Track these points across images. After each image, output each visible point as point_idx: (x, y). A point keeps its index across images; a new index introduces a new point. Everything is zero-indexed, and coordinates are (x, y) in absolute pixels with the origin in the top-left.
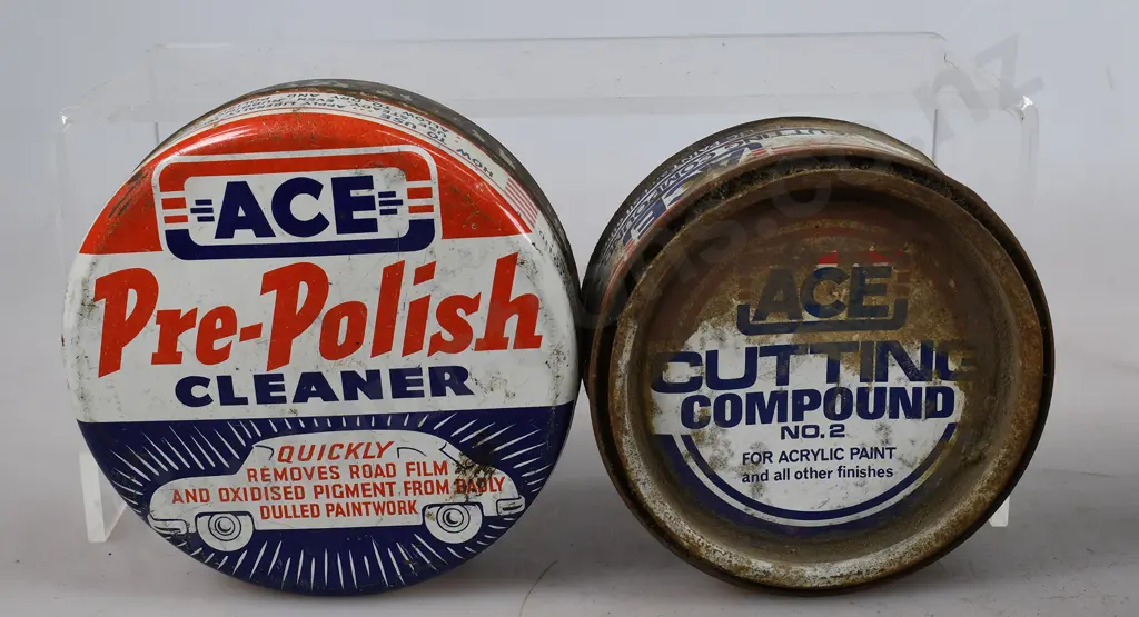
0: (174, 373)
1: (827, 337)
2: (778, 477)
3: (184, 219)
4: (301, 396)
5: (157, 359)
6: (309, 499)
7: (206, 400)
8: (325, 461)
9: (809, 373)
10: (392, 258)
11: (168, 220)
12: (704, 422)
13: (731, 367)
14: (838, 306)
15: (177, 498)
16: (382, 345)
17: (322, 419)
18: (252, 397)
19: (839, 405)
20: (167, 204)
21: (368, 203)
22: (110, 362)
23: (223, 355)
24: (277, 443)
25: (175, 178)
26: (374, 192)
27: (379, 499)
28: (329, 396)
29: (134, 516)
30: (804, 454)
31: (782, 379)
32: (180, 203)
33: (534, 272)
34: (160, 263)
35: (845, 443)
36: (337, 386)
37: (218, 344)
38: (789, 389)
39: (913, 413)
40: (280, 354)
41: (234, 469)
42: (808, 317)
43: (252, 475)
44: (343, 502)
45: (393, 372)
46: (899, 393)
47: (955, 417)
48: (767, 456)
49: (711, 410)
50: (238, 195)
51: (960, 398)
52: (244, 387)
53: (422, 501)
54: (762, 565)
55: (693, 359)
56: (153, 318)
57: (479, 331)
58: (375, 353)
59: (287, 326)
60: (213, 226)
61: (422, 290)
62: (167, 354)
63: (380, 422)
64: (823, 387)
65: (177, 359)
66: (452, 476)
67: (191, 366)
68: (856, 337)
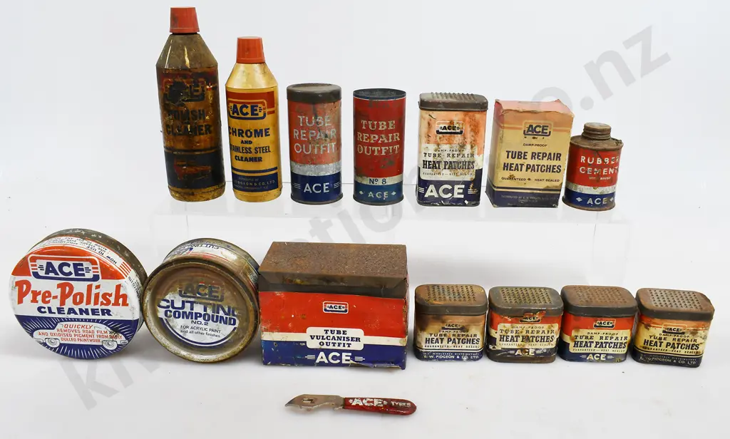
0: (37, 305)
1: (204, 301)
2: (190, 332)
3: (36, 269)
4: (69, 313)
5: (32, 301)
6: (73, 337)
7: (45, 312)
8: (76, 328)
9: (199, 309)
10: (89, 283)
11: (33, 269)
12: (170, 316)
13: (178, 304)
14: (206, 294)
15: (40, 334)
16: (88, 302)
17: (75, 319)
18: (57, 312)
19: (207, 318)
20: (32, 265)
21: (82, 270)
22: (20, 301)
23: (49, 302)
24: (64, 323)
25: (34, 259)
26: (84, 267)
27: (91, 338)
28: (76, 314)
29: (30, 337)
30: (197, 328)
31: (192, 309)
32: (36, 265)
33: (125, 289)
34: (31, 279)
35: (208, 327)
36: (78, 312)
37: (47, 299)
38: (194, 312)
39: (225, 323)
40: (63, 303)
41: (54, 328)
42: (198, 295)
43: (58, 330)
44: (82, 338)
45: (92, 309)
46: (222, 317)
47: (236, 326)
48: (187, 327)
49: (172, 314)
50: (49, 265)
51: (237, 322)
52: (55, 310)
53: (101, 339)
54: (184, 353)
55: (168, 301)
56: (30, 292)
57: (113, 301)
58: (87, 304)
59: (64, 297)
60: (44, 271)
61: (97, 291)
62: (34, 300)
63: (89, 320)
64: (203, 313)
65: (37, 302)
66: (109, 335)
67: (40, 304)
68: (211, 302)
